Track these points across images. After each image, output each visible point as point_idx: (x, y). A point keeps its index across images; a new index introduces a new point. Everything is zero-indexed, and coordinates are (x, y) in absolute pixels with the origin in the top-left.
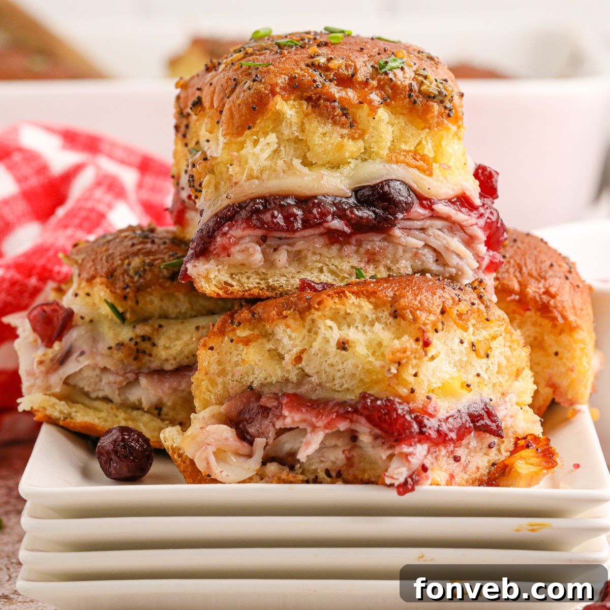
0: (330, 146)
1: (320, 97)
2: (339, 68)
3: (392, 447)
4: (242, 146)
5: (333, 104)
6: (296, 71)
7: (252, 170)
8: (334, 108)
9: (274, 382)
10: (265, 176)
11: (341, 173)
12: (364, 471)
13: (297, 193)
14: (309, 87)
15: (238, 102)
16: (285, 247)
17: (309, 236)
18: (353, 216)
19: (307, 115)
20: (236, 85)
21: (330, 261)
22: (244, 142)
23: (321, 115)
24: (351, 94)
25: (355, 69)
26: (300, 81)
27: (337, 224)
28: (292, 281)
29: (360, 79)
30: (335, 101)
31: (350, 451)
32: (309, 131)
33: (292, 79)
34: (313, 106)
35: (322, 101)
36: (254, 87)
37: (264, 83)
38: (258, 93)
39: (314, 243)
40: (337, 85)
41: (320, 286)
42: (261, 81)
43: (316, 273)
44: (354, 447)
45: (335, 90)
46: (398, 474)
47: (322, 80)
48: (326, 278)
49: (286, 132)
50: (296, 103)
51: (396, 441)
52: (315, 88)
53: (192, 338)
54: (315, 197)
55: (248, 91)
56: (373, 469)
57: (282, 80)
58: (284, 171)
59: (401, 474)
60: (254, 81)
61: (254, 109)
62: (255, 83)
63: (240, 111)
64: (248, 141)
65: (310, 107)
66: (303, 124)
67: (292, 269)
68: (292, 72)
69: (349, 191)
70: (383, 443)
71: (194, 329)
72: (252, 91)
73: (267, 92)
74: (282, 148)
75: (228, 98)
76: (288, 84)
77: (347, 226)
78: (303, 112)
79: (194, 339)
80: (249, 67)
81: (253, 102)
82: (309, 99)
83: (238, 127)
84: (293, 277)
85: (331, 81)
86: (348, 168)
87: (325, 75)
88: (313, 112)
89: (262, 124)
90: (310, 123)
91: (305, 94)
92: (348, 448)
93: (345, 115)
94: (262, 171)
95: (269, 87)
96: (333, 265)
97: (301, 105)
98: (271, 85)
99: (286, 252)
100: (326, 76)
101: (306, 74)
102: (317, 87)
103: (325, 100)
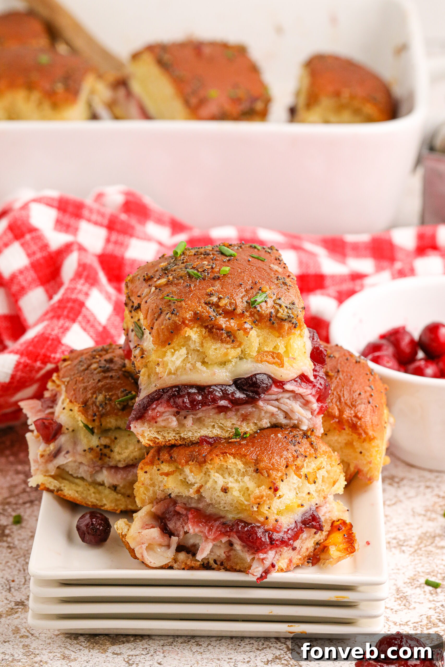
0: (219, 355)
1: (213, 326)
2: (225, 305)
3: (253, 553)
4: (164, 354)
5: (221, 332)
6: (199, 309)
7: (170, 369)
8: (222, 334)
9: (184, 496)
10: (179, 373)
11: (226, 369)
12: (237, 564)
13: (199, 383)
14: (207, 320)
15: (162, 327)
16: (191, 416)
17: (205, 410)
18: (233, 398)
19: (205, 337)
20: (161, 313)
21: (219, 421)
22: (166, 352)
23: (214, 338)
24: (233, 324)
25: (236, 305)
26: (201, 316)
27: (223, 403)
28: (196, 435)
29: (239, 313)
30: (222, 330)
31: (228, 552)
32: (206, 347)
33: (196, 314)
34: (209, 331)
35: (214, 330)
36: (172, 319)
37: (178, 316)
38: (175, 323)
39: (209, 413)
40: (224, 317)
41: (212, 440)
42: (176, 314)
43: (210, 429)
44: (232, 550)
45: (222, 322)
46: (257, 572)
47: (215, 314)
48: (216, 432)
49: (192, 347)
50: (198, 330)
51: (256, 551)
52: (210, 321)
53: (135, 448)
54: (210, 386)
55: (168, 321)
56: (242, 563)
57: (189, 315)
58: (190, 369)
59: (259, 571)
60: (172, 313)
61: (172, 332)
62: (173, 315)
63: (163, 332)
64: (168, 351)
65: (207, 333)
66: (202, 343)
67: (195, 427)
68: (196, 309)
69: (231, 381)
70: (248, 551)
71: (137, 442)
72: (171, 321)
73: (180, 323)
74: (190, 356)
75: (157, 320)
76: (193, 317)
77: (229, 404)
78: (203, 336)
79: (136, 450)
80: (170, 301)
81: (172, 329)
82: (206, 327)
83: (162, 342)
84: (196, 432)
85: (220, 314)
86: (231, 365)
87: (216, 311)
88: (209, 336)
89: (177, 342)
90: (207, 343)
91: (204, 324)
92: (228, 550)
93: (229, 336)
94: (177, 370)
95: (181, 320)
96: (221, 423)
97: (201, 331)
98: (183, 318)
99: (192, 419)
100: (218, 311)
101: (205, 311)
102: (212, 320)
103: (217, 329)
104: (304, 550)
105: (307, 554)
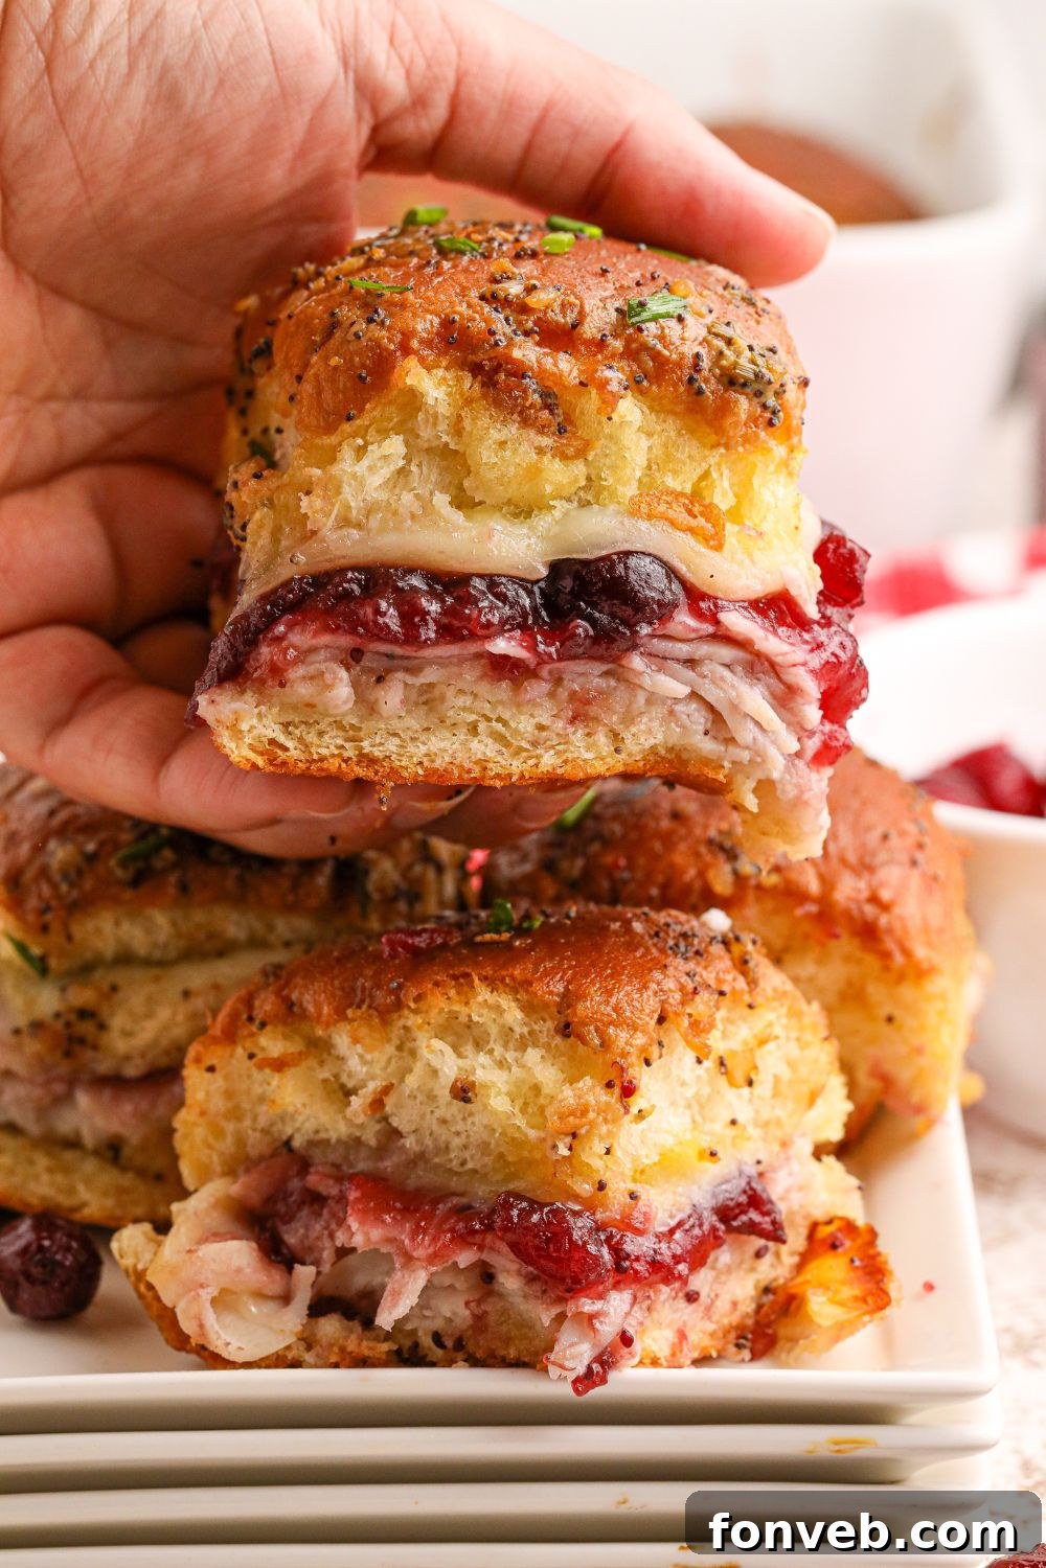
0: (512, 472)
1: (499, 366)
2: (547, 308)
4: (332, 455)
5: (524, 384)
6: (458, 309)
7: (347, 506)
8: (526, 391)
10: (374, 523)
11: (532, 530)
13: (433, 566)
14: (480, 344)
15: (334, 365)
16: (402, 675)
17: (450, 658)
19: (469, 402)
20: (336, 328)
21: (494, 708)
22: (337, 447)
23: (498, 403)
24: (566, 366)
25: (582, 314)
26: (464, 330)
29: (588, 336)
30: (528, 378)
32: (471, 434)
33: (447, 324)
34: (483, 385)
35: (503, 375)
36: (369, 334)
37: (389, 328)
38: (375, 347)
39: (461, 673)
40: (539, 344)
42: (384, 322)
43: (462, 736)
45: (531, 354)
46: (574, 1358)
47: (508, 330)
48: (482, 749)
49: (425, 433)
50: (449, 376)
51: (568, 1290)
52: (492, 347)
55: (355, 342)
57: (426, 325)
58: (413, 517)
59: (579, 1357)
60: (370, 321)
61: (363, 380)
62: (371, 326)
63: (335, 382)
64: (345, 444)
65: (477, 386)
66: (460, 418)
67: (413, 722)
68: (449, 310)
69: (541, 568)
72: (363, 342)
73: (393, 347)
74: (414, 467)
75: (316, 351)
76: (438, 334)
78: (462, 395)
80: (367, 293)
81: (363, 366)
82: (476, 369)
83: (328, 415)
85: (527, 334)
86: (548, 521)
87: (516, 321)
88: (484, 396)
89: (377, 414)
90: (475, 420)
91: (471, 357)
93: (550, 407)
94: (368, 510)
95: (399, 338)
96: (499, 719)
97: (459, 380)
98: (403, 333)
99: (401, 687)
100: (519, 323)
101: (477, 316)
102: (496, 344)
103: (509, 374)
104: (723, 1305)
105: (735, 1319)
